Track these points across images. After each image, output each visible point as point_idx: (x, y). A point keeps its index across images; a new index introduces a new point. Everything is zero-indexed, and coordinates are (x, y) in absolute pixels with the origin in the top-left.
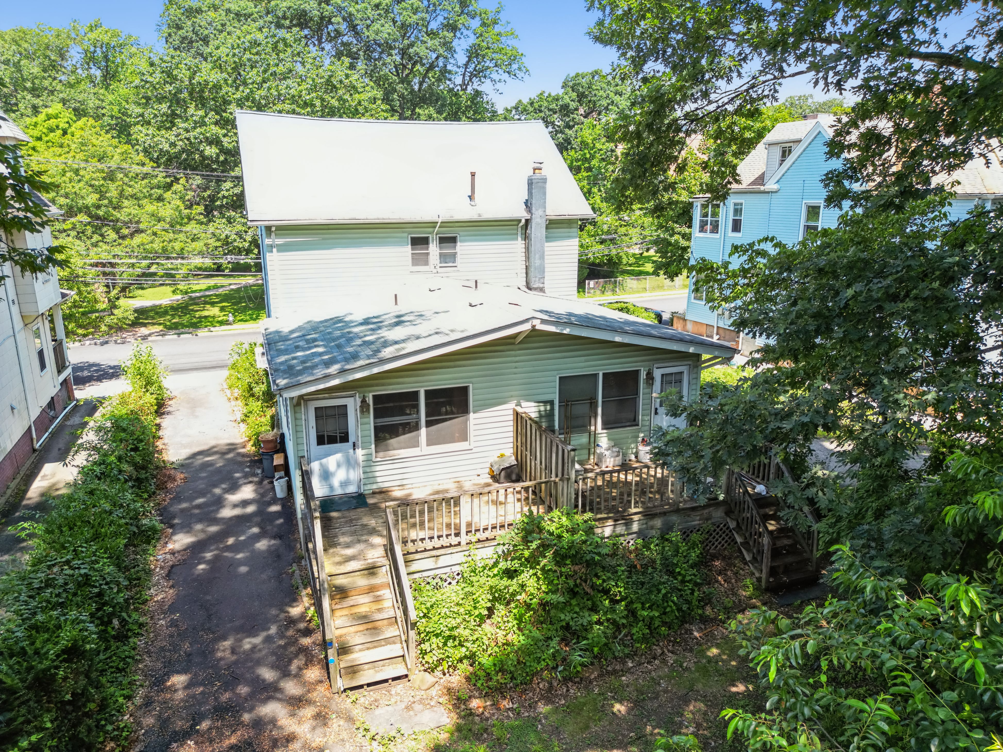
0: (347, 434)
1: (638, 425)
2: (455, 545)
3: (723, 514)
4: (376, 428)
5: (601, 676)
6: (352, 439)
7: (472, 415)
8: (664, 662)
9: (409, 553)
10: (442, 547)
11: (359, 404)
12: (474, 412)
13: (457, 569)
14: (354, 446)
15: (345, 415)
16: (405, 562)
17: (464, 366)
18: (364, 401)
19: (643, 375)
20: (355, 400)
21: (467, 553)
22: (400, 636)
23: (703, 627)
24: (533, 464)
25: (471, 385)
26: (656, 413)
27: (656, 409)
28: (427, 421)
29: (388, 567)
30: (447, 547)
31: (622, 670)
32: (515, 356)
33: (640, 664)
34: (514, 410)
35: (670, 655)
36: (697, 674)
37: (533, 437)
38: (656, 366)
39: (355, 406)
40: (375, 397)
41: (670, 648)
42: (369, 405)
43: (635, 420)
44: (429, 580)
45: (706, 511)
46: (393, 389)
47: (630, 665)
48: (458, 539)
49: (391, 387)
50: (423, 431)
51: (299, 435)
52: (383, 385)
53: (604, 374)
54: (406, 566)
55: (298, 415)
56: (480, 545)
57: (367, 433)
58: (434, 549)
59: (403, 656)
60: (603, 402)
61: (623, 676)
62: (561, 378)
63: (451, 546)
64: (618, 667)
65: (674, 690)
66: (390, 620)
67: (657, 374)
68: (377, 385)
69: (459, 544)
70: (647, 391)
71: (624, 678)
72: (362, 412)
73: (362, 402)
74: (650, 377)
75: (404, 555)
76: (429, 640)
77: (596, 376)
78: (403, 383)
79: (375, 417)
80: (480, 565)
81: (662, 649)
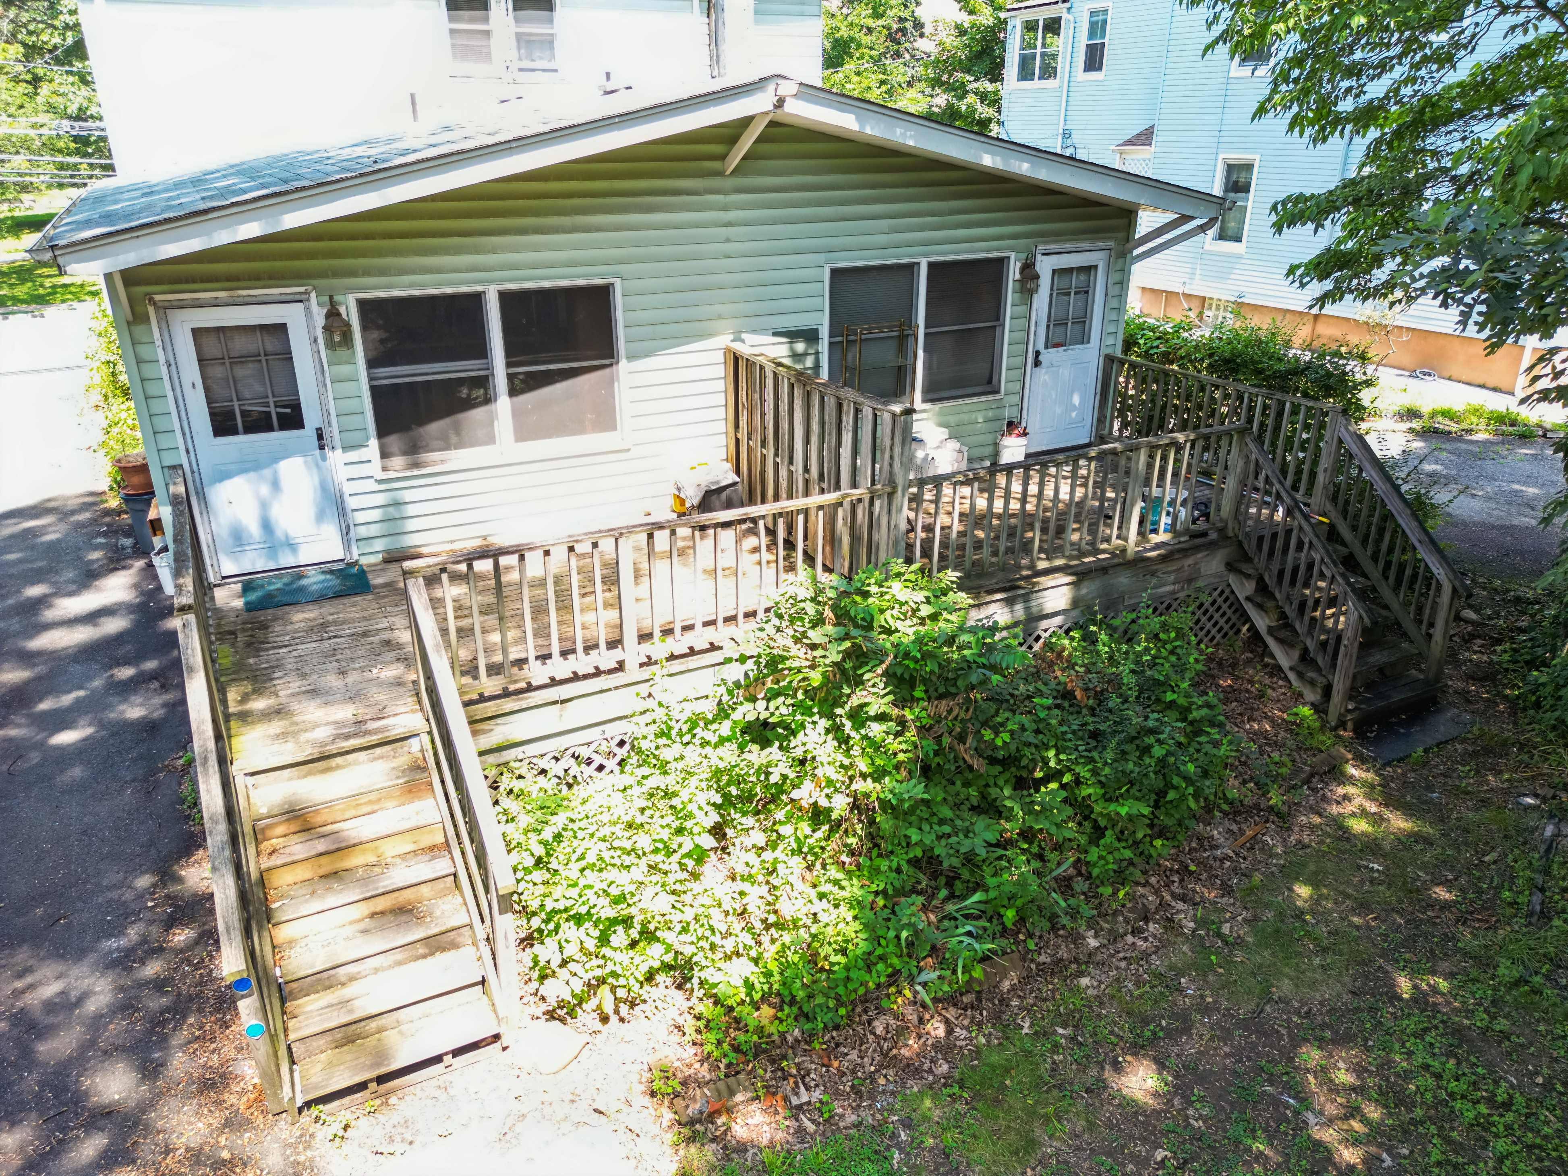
0: (296, 407)
1: (998, 392)
2: (611, 671)
3: (1222, 568)
4: (375, 391)
5: (1027, 979)
6: (311, 417)
7: (624, 366)
8: (1170, 924)
9: (483, 699)
10: (576, 677)
11: (320, 319)
12: (630, 358)
13: (616, 730)
14: (320, 437)
15: (286, 356)
16: (472, 722)
17: (598, 229)
18: (333, 314)
19: (1014, 272)
20: (308, 309)
21: (644, 689)
22: (470, 926)
23: (1234, 827)
24: (783, 473)
25: (618, 283)
26: (1037, 363)
27: (1037, 354)
28: (510, 377)
29: (426, 738)
30: (586, 677)
31: (1076, 960)
32: (725, 208)
33: (1115, 937)
34: (727, 350)
35: (1180, 905)
36: (1267, 953)
37: (784, 406)
38: (1042, 248)
39: (310, 327)
40: (363, 305)
41: (1175, 888)
42: (348, 325)
43: (990, 381)
44: (543, 764)
45: (1190, 561)
46: (411, 286)
47: (1093, 943)
48: (617, 654)
49: (407, 279)
50: (504, 404)
51: (157, 406)
52: (383, 272)
53: (931, 266)
54: (475, 733)
55: (144, 351)
56: (676, 666)
57: (351, 404)
58: (554, 682)
59: (483, 982)
60: (926, 334)
61: (1081, 974)
62: (834, 272)
63: (598, 673)
64: (1063, 953)
65: (1225, 1004)
66: (440, 885)
67: (1045, 266)
68: (367, 272)
69: (621, 667)
70: (1021, 310)
71: (1085, 981)
72: (331, 345)
73: (328, 316)
74: (1029, 273)
75: (467, 704)
76: (556, 930)
77: (911, 269)
78: (439, 270)
79: (371, 364)
80: (683, 717)
81: (1157, 892)
